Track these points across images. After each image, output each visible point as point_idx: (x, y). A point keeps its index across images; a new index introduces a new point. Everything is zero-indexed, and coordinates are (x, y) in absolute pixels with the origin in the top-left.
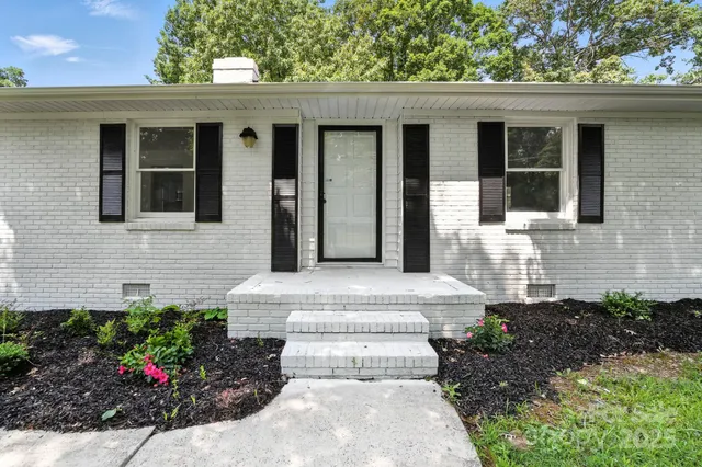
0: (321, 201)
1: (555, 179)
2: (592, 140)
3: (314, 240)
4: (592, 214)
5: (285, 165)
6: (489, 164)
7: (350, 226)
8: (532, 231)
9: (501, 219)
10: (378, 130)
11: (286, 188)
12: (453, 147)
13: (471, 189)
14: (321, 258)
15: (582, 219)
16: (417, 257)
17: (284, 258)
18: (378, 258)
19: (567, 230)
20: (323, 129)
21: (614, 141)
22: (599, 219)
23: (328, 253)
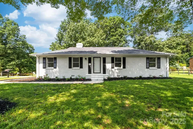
0: (94, 66)
1: (121, 63)
2: (124, 59)
3: (93, 70)
4: (124, 67)
5: (90, 62)
6: (112, 62)
7: (97, 69)
8: (118, 69)
9: (114, 68)
10: (100, 57)
11: (90, 64)
12: (108, 60)
13: (110, 65)
14: (94, 73)
15: (123, 68)
16: (104, 72)
17: (90, 72)
18: (100, 73)
19: (122, 69)
20: (94, 57)
21: (127, 60)
22: (125, 68)
23: (95, 72)
